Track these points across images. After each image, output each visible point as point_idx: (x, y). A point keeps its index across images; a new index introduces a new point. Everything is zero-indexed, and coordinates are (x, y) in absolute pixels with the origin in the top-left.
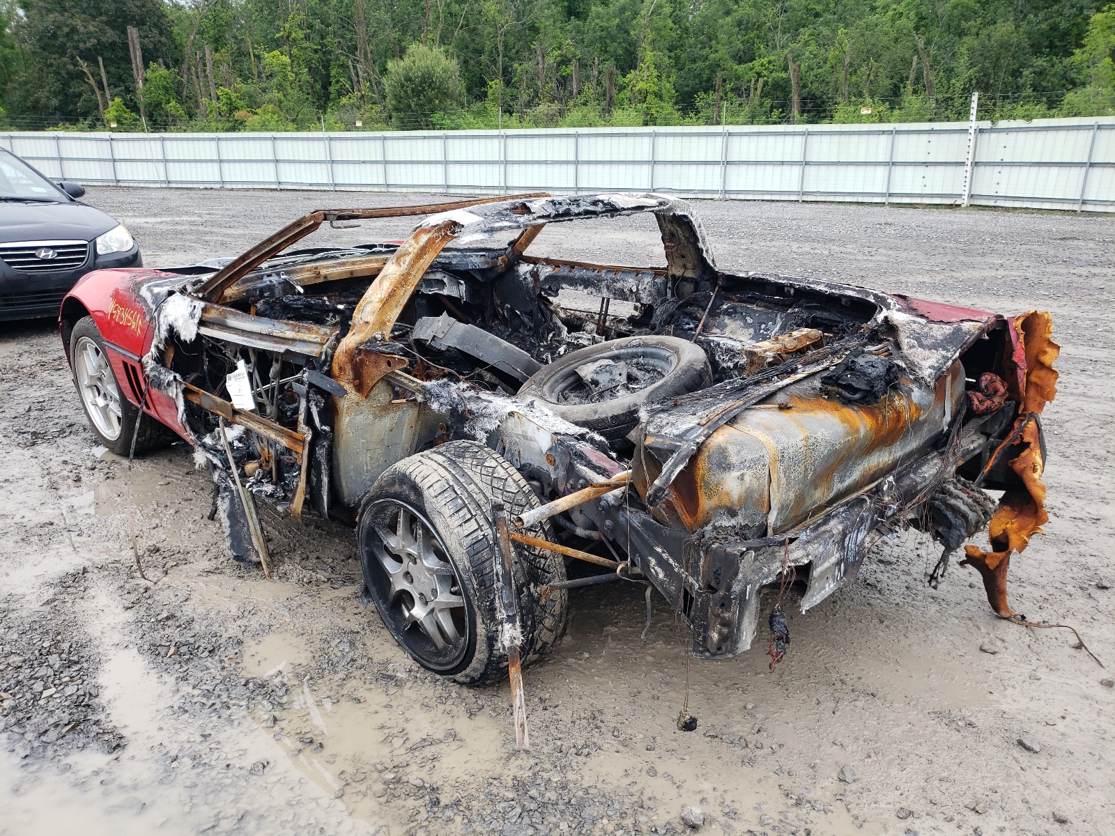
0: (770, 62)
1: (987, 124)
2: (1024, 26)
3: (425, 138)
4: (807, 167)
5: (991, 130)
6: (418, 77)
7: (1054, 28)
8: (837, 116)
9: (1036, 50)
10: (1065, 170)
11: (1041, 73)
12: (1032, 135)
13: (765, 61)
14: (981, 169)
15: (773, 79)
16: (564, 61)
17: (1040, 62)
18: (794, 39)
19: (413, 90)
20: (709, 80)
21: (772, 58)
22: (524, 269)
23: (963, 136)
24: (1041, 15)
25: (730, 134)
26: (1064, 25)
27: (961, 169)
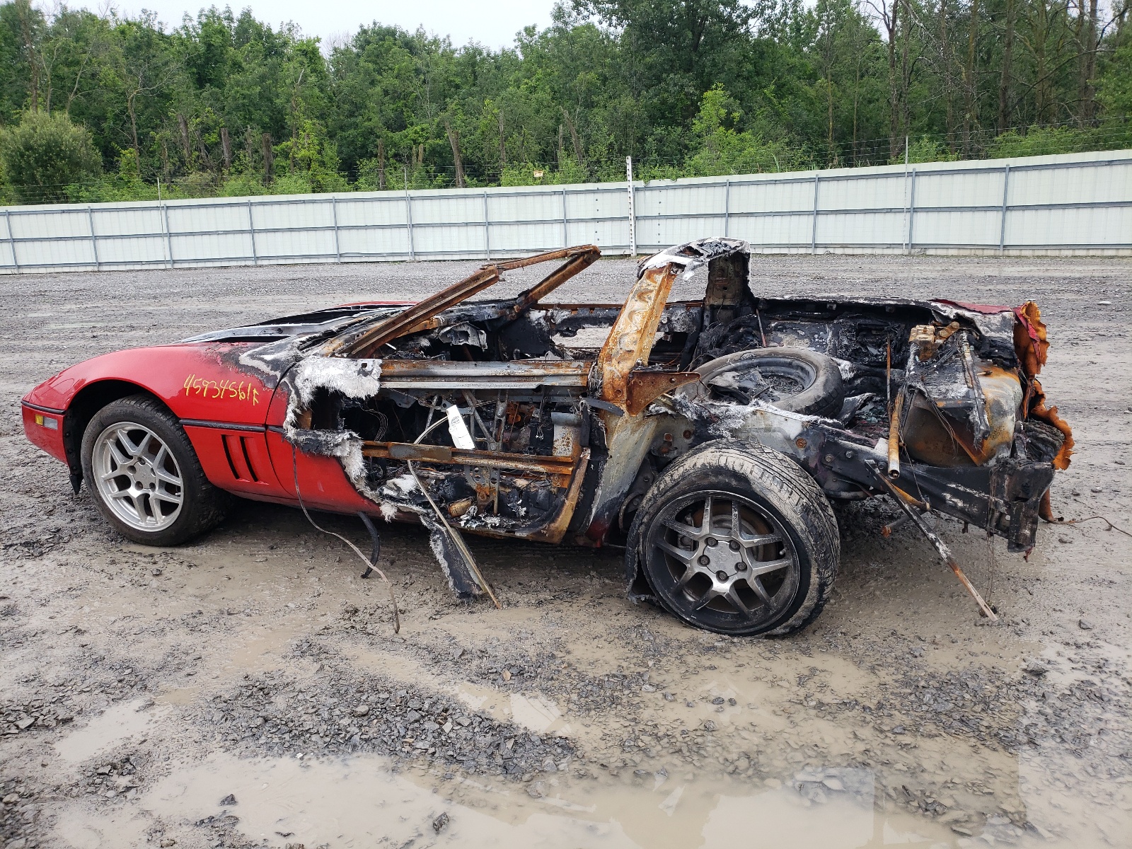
0: (423, 130)
1: (641, 184)
2: (642, 101)
3: (63, 212)
4: (490, 227)
5: (646, 188)
6: (40, 146)
7: (664, 102)
8: (503, 179)
9: (653, 121)
10: (710, 221)
11: (660, 141)
12: (679, 192)
13: (418, 128)
14: (642, 223)
15: (431, 145)
16: (206, 130)
17: (659, 131)
18: (444, 109)
19: (37, 161)
20: (364, 146)
21: (424, 126)
22: (536, 315)
23: (623, 194)
24: (651, 92)
25: (412, 198)
26: (671, 100)
27: (625, 224)
